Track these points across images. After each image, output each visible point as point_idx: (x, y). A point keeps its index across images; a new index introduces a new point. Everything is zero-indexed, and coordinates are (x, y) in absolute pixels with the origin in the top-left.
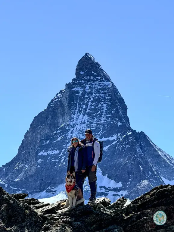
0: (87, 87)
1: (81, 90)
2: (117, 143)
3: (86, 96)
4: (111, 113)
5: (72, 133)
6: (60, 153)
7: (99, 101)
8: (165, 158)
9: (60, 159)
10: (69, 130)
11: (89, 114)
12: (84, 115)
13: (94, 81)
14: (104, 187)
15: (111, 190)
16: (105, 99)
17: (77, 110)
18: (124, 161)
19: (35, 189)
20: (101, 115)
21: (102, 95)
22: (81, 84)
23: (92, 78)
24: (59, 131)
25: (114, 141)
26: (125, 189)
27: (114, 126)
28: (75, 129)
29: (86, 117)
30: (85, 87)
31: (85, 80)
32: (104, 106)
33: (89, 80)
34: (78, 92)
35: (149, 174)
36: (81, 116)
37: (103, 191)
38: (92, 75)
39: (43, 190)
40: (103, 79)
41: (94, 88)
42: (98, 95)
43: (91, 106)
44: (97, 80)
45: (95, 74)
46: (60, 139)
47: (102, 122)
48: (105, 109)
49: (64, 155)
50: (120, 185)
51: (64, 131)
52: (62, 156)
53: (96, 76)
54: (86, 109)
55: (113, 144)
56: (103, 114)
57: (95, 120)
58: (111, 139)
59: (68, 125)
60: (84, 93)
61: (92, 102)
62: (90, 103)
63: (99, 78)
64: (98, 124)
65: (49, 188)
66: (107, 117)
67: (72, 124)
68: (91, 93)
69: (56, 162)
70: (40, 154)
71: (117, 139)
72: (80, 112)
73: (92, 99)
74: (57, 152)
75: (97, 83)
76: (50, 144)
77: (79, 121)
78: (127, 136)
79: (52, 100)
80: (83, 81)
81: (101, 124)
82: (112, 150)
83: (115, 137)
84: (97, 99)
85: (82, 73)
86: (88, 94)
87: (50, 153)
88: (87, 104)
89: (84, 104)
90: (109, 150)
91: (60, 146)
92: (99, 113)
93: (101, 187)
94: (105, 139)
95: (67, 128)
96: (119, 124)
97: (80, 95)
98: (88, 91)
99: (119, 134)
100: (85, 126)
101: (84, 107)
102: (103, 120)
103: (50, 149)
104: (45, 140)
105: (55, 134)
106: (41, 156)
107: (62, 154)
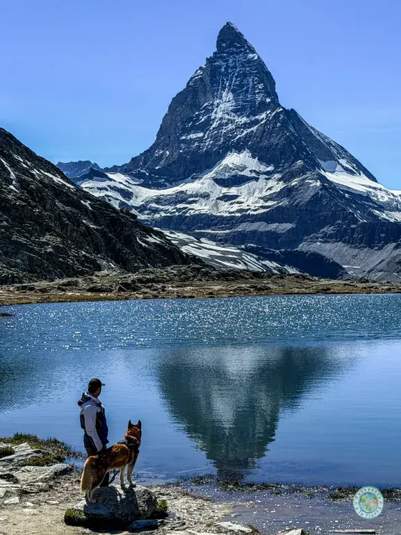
0: (231, 61)
1: (224, 64)
2: (266, 122)
3: (230, 71)
4: (257, 88)
5: (216, 113)
6: (204, 136)
7: (245, 75)
8: (318, 137)
9: (205, 143)
10: (212, 110)
11: (234, 91)
12: (228, 93)
13: (238, 54)
14: (254, 171)
15: (262, 174)
16: (251, 74)
17: (220, 88)
18: (274, 140)
20: (247, 91)
21: (248, 69)
22: (222, 58)
23: (235, 50)
24: (201, 112)
25: (263, 119)
26: (278, 172)
27: (262, 103)
28: (219, 108)
29: (231, 95)
30: (227, 61)
31: (227, 53)
32: (250, 81)
33: (232, 53)
34: (220, 67)
35: (303, 154)
36: (225, 93)
37: (254, 175)
38: (235, 46)
39: (188, 176)
40: (248, 51)
41: (238, 61)
42: (243, 69)
43: (235, 81)
44: (241, 51)
45: (238, 45)
46: (203, 120)
47: (248, 99)
48: (251, 84)
49: (208, 138)
50: (270, 168)
51: (208, 111)
52: (206, 140)
53: (239, 48)
54: (230, 85)
55: (262, 123)
56: (250, 90)
57: (241, 97)
58: (259, 117)
59: (211, 105)
60: (227, 67)
61: (237, 77)
62: (234, 79)
63: (243, 50)
64: (244, 102)
65: (194, 174)
67: (215, 103)
68: (235, 67)
69: (200, 146)
70: (182, 138)
71: (267, 117)
72: (223, 89)
73: (236, 74)
74: (201, 135)
75: (241, 55)
76: (192, 127)
77: (223, 99)
78: (277, 113)
79: (192, 78)
80: (225, 55)
81: (247, 102)
82: (261, 129)
83: (264, 116)
84: (242, 74)
85: (224, 45)
86: (232, 68)
87: (193, 136)
88: (231, 80)
89: (227, 80)
90: (257, 129)
91: (204, 127)
92: (244, 89)
93: (251, 171)
94: (252, 118)
95: (210, 108)
96: (268, 100)
97: (222, 70)
98: (231, 65)
99: (269, 112)
100: (230, 104)
101: (228, 83)
102: (249, 97)
103: (192, 131)
104: (187, 122)
105: (198, 115)
106: (184, 140)
107: (206, 137)
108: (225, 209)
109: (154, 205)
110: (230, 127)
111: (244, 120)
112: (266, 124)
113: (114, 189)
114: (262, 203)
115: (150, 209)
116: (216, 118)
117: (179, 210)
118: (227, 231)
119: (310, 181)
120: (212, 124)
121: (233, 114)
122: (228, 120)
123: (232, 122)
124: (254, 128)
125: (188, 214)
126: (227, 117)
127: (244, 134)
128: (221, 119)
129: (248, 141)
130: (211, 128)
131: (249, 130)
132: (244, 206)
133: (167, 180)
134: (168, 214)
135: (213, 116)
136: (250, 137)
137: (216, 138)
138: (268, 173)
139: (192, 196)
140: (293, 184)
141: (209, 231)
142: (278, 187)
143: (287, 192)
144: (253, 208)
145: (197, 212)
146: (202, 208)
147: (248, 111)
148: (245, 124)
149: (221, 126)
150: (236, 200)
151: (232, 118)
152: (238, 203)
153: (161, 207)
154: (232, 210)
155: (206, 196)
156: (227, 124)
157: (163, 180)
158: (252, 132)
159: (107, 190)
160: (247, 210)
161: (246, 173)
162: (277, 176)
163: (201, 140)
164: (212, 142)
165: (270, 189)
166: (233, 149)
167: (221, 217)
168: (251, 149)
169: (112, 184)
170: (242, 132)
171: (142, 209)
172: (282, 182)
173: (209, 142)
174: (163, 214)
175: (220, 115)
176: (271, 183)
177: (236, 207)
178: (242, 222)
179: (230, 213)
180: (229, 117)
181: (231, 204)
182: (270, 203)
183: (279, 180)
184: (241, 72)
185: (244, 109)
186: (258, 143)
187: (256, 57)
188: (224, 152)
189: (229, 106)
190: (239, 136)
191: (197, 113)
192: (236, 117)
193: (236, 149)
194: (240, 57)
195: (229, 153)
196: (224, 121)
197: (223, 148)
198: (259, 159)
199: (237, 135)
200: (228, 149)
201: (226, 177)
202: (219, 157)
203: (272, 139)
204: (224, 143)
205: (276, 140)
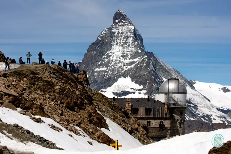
0: (120, 30)
1: (117, 31)
2: (139, 63)
3: (120, 35)
4: (134, 44)
5: (113, 57)
6: (107, 70)
7: (127, 37)
8: (165, 67)
9: (107, 73)
10: (111, 56)
11: (122, 46)
12: (119, 46)
13: (124, 26)
14: (133, 89)
15: (137, 90)
16: (131, 36)
17: (115, 44)
20: (129, 46)
21: (129, 34)
22: (116, 28)
23: (122, 24)
24: (105, 56)
25: (137, 61)
26: (145, 90)
27: (136, 53)
28: (115, 54)
29: (121, 48)
30: (118, 29)
31: (119, 25)
32: (130, 40)
33: (121, 25)
35: (157, 80)
37: (133, 91)
38: (123, 22)
40: (129, 24)
41: (124, 30)
42: (127, 34)
43: (123, 41)
44: (126, 25)
45: (124, 21)
46: (106, 61)
47: (130, 50)
48: (131, 42)
50: (141, 87)
51: (109, 56)
52: (108, 71)
53: (125, 23)
54: (120, 43)
55: (137, 63)
56: (130, 45)
57: (126, 49)
58: (135, 60)
59: (111, 53)
60: (118, 33)
61: (123, 38)
62: (122, 39)
63: (126, 24)
64: (128, 52)
65: (102, 89)
66: (132, 47)
67: (113, 52)
68: (122, 33)
69: (105, 75)
70: (96, 70)
71: (139, 60)
72: (117, 44)
73: (123, 37)
74: (106, 69)
75: (125, 26)
76: (101, 64)
77: (116, 50)
78: (144, 59)
79: (99, 35)
80: (117, 26)
82: (136, 66)
83: (137, 59)
84: (126, 37)
85: (117, 21)
86: (121, 34)
87: (101, 69)
88: (121, 40)
89: (119, 40)
90: (134, 66)
91: (107, 65)
92: (127, 45)
93: (131, 89)
94: (131, 60)
95: (110, 54)
96: (140, 51)
97: (116, 34)
98: (120, 32)
99: (140, 57)
100: (120, 52)
101: (119, 41)
102: (130, 49)
103: (101, 67)
104: (98, 61)
105: (104, 58)
106: (96, 71)
107: (108, 70)
110: (121, 65)
111: (128, 61)
112: (138, 64)
116: (113, 60)
120: (111, 63)
121: (122, 58)
122: (119, 61)
123: (121, 62)
124: (133, 66)
126: (118, 59)
127: (127, 69)
128: (116, 60)
129: (130, 73)
130: (111, 65)
131: (130, 67)
135: (111, 58)
136: (131, 70)
137: (113, 71)
138: (140, 90)
140: (153, 97)
147: (129, 57)
148: (128, 63)
149: (115, 63)
156: (119, 63)
158: (132, 68)
161: (129, 90)
162: (145, 91)
163: (105, 71)
164: (111, 73)
166: (122, 77)
168: (131, 77)
170: (127, 68)
173: (109, 73)
175: (115, 58)
176: (141, 95)
180: (120, 60)
183: (146, 94)
184: (126, 36)
185: (127, 55)
186: (135, 74)
187: (133, 28)
188: (118, 79)
189: (120, 54)
190: (125, 70)
191: (103, 57)
192: (124, 59)
193: (124, 77)
194: (125, 28)
195: (120, 79)
196: (117, 62)
197: (117, 76)
198: (135, 83)
199: (124, 69)
200: (119, 76)
201: (119, 92)
202: (115, 81)
203: (142, 72)
204: (117, 73)
205: (144, 73)
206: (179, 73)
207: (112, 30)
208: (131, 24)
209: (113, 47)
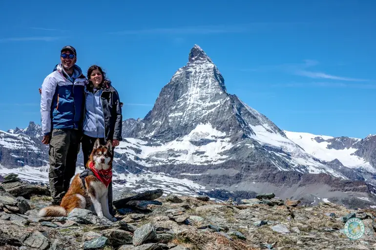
0: (198, 68)
1: (193, 71)
2: (220, 106)
3: (197, 74)
4: (214, 85)
5: (190, 100)
7: (206, 77)
9: (184, 119)
10: (188, 99)
11: (200, 87)
12: (197, 88)
13: (202, 64)
14: (214, 136)
15: (219, 138)
16: (210, 76)
17: (192, 85)
19: (168, 139)
20: (208, 87)
21: (208, 73)
22: (193, 66)
23: (200, 62)
24: (181, 100)
25: (218, 104)
26: (228, 137)
27: (217, 94)
28: (192, 97)
29: (199, 89)
30: (196, 68)
31: (196, 63)
32: (210, 81)
33: (198, 64)
34: (191, 72)
35: (243, 125)
36: (195, 88)
37: (214, 138)
38: (200, 59)
39: (174, 139)
40: (208, 62)
41: (202, 68)
42: (206, 73)
43: (201, 81)
44: (204, 63)
45: (202, 59)
46: (182, 105)
48: (210, 83)
49: (186, 116)
50: (224, 134)
51: (185, 99)
52: (184, 117)
54: (198, 83)
55: (218, 106)
56: (210, 86)
57: (205, 91)
58: (216, 103)
59: (187, 95)
60: (196, 72)
61: (202, 78)
62: (200, 79)
63: (205, 61)
64: (207, 94)
65: (178, 138)
66: (212, 89)
67: (189, 94)
68: (200, 72)
69: (181, 121)
70: (169, 116)
71: (220, 103)
72: (194, 85)
73: (201, 77)
74: (181, 114)
75: (204, 64)
76: (176, 109)
77: (194, 92)
78: (226, 101)
80: (194, 64)
81: (209, 93)
82: (217, 110)
83: (218, 102)
85: (193, 59)
86: (198, 73)
87: (176, 115)
88: (198, 80)
89: (196, 80)
90: (215, 111)
91: (183, 109)
92: (206, 86)
93: (212, 136)
94: (212, 104)
95: (186, 97)
96: (221, 93)
97: (193, 73)
98: (198, 71)
99: (221, 100)
100: (198, 95)
101: (196, 82)
102: (210, 91)
103: (176, 112)
104: (172, 106)
105: (179, 102)
106: (171, 117)
107: (184, 115)
108: (198, 161)
109: (154, 158)
110: (199, 109)
111: (208, 104)
113: (131, 148)
114: (219, 157)
115: (153, 161)
116: (190, 103)
117: (170, 161)
118: (200, 174)
119: (248, 145)
120: (187, 107)
121: (200, 101)
122: (197, 105)
123: (200, 106)
124: (213, 110)
125: (175, 164)
126: (196, 102)
127: (207, 114)
128: (193, 104)
129: (210, 118)
130: (187, 110)
131: (210, 111)
132: (209, 159)
133: (161, 142)
134: (164, 164)
135: (188, 102)
136: (211, 115)
137: (190, 116)
138: (222, 138)
139: (177, 152)
140: (238, 146)
141: (189, 174)
142: (229, 146)
143: (234, 150)
144: (214, 160)
145: (181, 163)
146: (184, 159)
147: (209, 99)
148: (207, 107)
149: (193, 107)
150: (204, 155)
151: (200, 104)
152: (205, 156)
153: (159, 159)
154: (202, 161)
155: (186, 152)
156: (197, 107)
157: (159, 142)
158: (212, 112)
159: (127, 149)
160: (211, 161)
161: (209, 138)
162: (228, 139)
163: (181, 117)
164: (188, 118)
165: (224, 147)
166: (201, 123)
167: (196, 165)
168: (211, 123)
169: (129, 145)
170: (206, 112)
171: (147, 160)
172: (231, 143)
173: (186, 119)
174: (161, 164)
175: (192, 101)
176: (224, 144)
177: (204, 159)
178: (208, 169)
179: (201, 163)
180: (198, 103)
181: (201, 157)
182: (224, 157)
183: (230, 142)
184: (204, 75)
185: (206, 98)
186: (216, 119)
187: (213, 66)
188: (196, 125)
189: (198, 96)
190: (204, 115)
191: (178, 100)
192: (202, 103)
193: (203, 123)
194: (203, 66)
195: (198, 125)
196: (195, 105)
197: (195, 122)
198: (217, 129)
199: (202, 114)
200: (197, 122)
201: (197, 140)
202: (193, 127)
203: (224, 117)
204: (195, 119)
205: (227, 117)
206: (267, 119)
207: (188, 69)
208: (210, 62)
209: (189, 88)
